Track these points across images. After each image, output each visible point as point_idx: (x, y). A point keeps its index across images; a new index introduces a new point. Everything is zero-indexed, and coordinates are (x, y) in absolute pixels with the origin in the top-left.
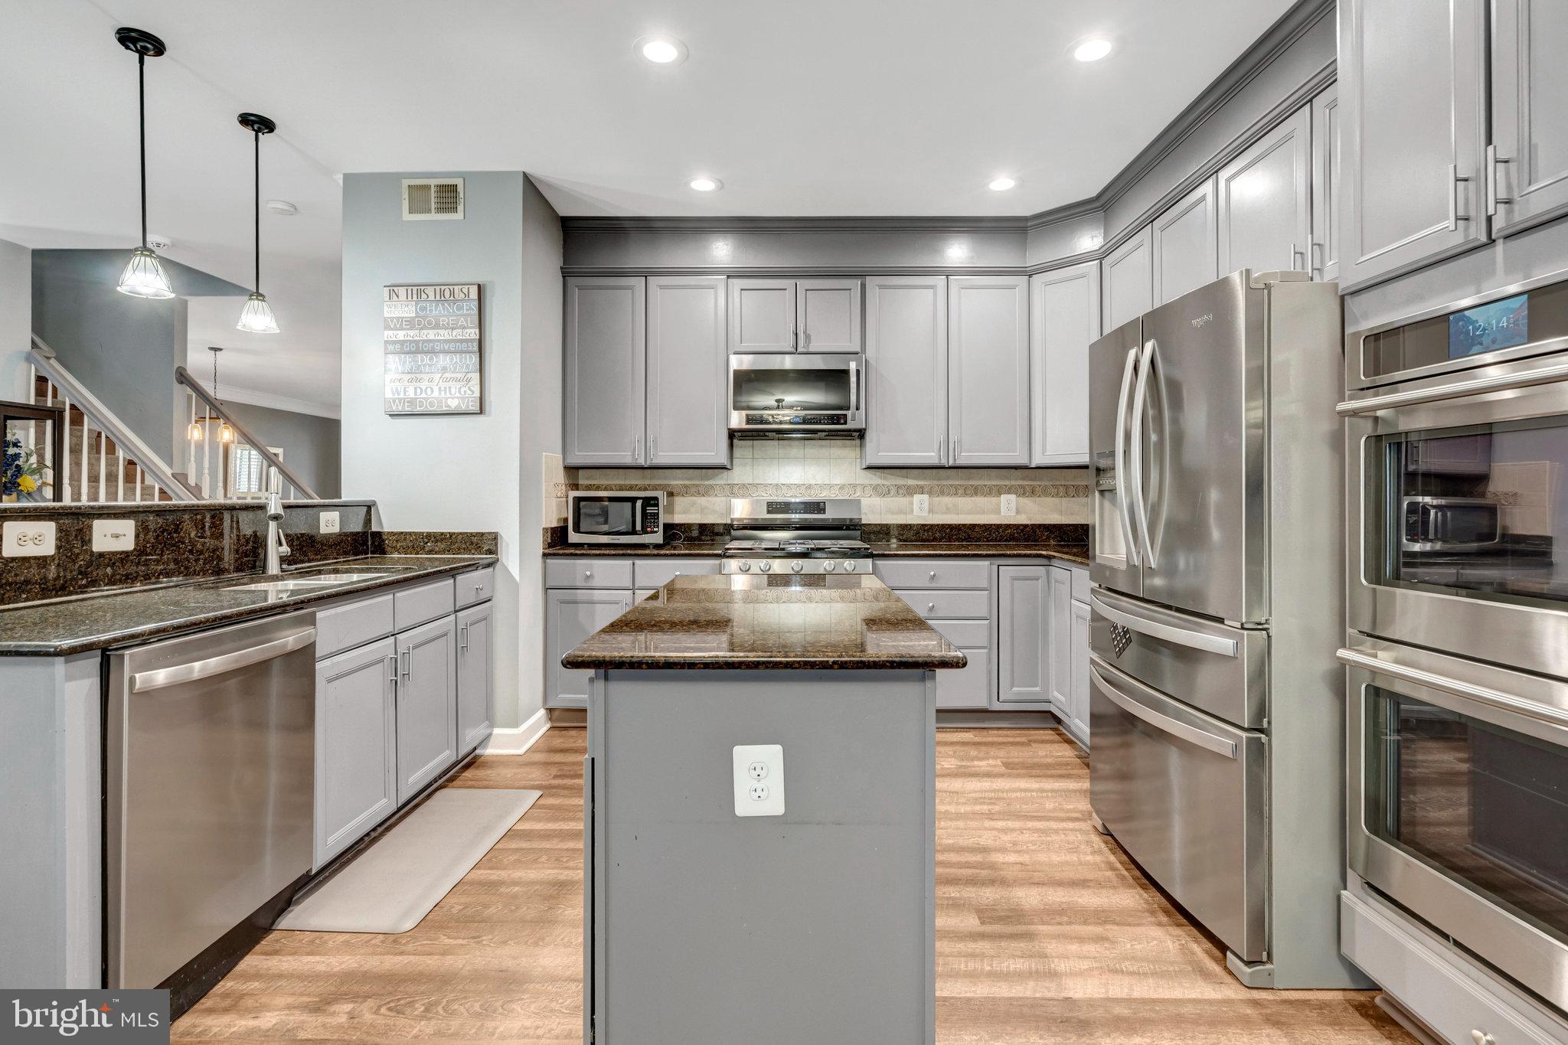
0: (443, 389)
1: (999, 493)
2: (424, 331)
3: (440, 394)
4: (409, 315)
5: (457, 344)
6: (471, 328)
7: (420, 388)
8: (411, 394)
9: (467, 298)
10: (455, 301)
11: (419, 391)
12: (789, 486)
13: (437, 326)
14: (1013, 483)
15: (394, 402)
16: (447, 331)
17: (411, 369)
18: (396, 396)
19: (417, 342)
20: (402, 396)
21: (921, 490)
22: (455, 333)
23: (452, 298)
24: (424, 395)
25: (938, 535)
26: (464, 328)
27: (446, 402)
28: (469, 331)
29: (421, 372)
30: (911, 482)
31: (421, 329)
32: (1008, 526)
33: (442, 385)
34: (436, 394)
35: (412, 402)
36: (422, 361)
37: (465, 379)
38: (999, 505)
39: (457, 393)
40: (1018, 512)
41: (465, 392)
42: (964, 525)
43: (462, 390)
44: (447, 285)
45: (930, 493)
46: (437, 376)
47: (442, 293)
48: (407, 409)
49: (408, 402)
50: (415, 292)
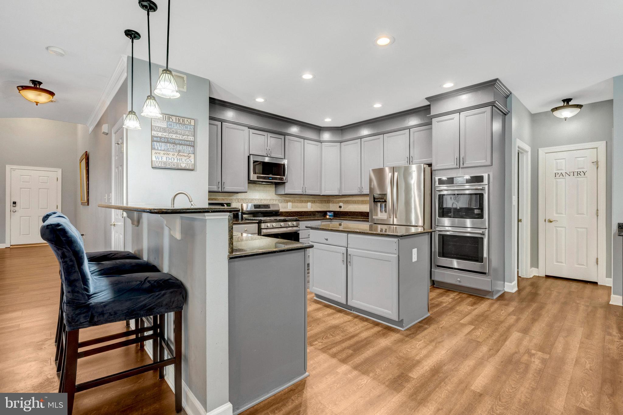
0: (179, 159)
1: (307, 202)
2: (170, 134)
3: (177, 161)
4: (164, 127)
5: (185, 142)
6: (191, 136)
7: (169, 158)
8: (164, 159)
9: (190, 124)
10: (184, 124)
11: (168, 159)
12: (255, 199)
13: (176, 133)
14: (310, 199)
15: (157, 162)
16: (181, 136)
17: (165, 149)
18: (157, 160)
19: (167, 138)
20: (160, 160)
21: (290, 201)
22: (184, 137)
23: (183, 123)
24: (170, 161)
25: (294, 215)
26: (188, 136)
27: (180, 165)
28: (190, 137)
29: (169, 151)
30: (287, 199)
31: (169, 133)
32: (310, 212)
33: (178, 157)
34: (176, 161)
35: (165, 163)
36: (170, 146)
37: (188, 156)
38: (307, 205)
39: (185, 161)
40: (311, 208)
41: (188, 161)
42: (300, 211)
43: (187, 160)
44: (181, 117)
45: (292, 202)
46: (176, 154)
47: (179, 120)
48: (163, 166)
49: (163, 163)
50: (167, 117)
